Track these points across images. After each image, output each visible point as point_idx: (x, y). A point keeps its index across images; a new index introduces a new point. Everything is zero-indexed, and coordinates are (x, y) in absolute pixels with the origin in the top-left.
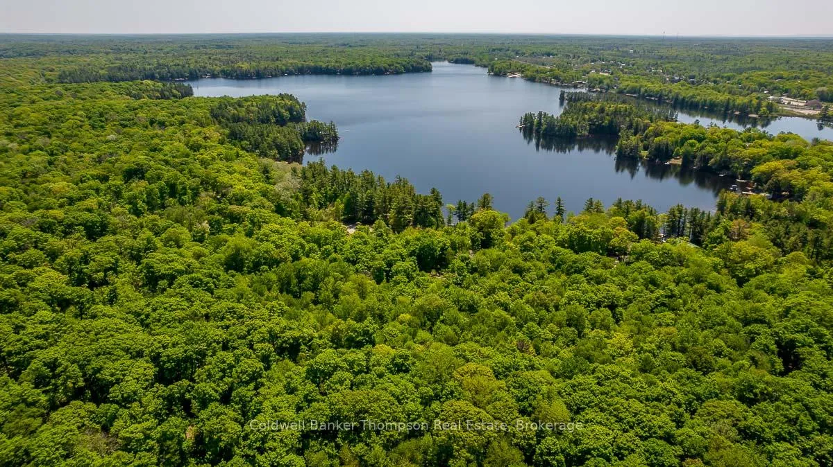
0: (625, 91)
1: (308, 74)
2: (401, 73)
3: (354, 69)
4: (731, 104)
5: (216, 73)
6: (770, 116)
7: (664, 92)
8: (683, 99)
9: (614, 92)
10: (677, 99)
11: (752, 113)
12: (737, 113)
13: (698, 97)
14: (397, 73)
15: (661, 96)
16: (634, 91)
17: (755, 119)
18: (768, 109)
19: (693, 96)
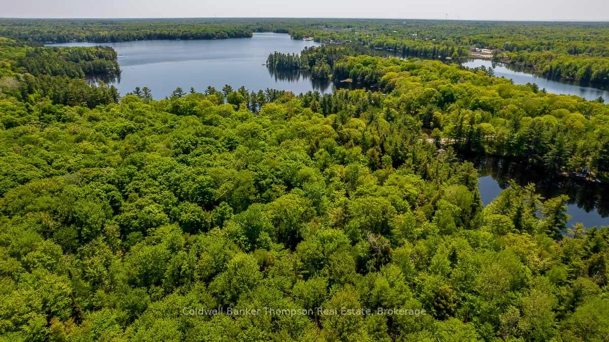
0: (374, 46)
1: (155, 39)
2: (226, 38)
3: (189, 35)
4: (436, 51)
5: (81, 38)
6: (460, 58)
7: (398, 44)
8: (408, 49)
9: (367, 47)
10: (404, 48)
11: (448, 56)
12: (440, 57)
13: (417, 47)
14: (222, 38)
15: (395, 49)
16: (380, 45)
17: (450, 60)
18: (458, 54)
19: (415, 46)
